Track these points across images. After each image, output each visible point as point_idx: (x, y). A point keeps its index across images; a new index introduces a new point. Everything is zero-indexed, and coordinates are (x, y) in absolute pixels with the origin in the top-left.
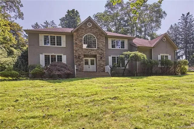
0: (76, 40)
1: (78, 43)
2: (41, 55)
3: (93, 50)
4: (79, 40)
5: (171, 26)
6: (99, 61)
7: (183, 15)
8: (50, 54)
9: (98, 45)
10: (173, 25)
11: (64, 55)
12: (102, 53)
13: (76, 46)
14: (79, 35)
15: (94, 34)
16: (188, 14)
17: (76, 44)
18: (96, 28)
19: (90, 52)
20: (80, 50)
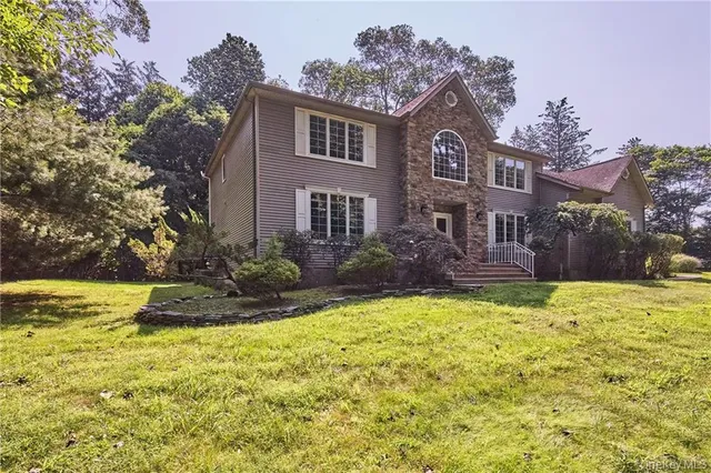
0: (414, 148)
1: (420, 159)
2: (299, 193)
3: (459, 188)
4: (422, 149)
5: (517, 131)
6: (472, 224)
7: (549, 103)
8: (329, 192)
9: (469, 171)
10: (521, 130)
11: (370, 196)
12: (481, 201)
13: (414, 168)
14: (423, 131)
15: (461, 133)
16: (563, 101)
17: (415, 161)
18: (468, 113)
19: (450, 193)
20: (425, 184)
